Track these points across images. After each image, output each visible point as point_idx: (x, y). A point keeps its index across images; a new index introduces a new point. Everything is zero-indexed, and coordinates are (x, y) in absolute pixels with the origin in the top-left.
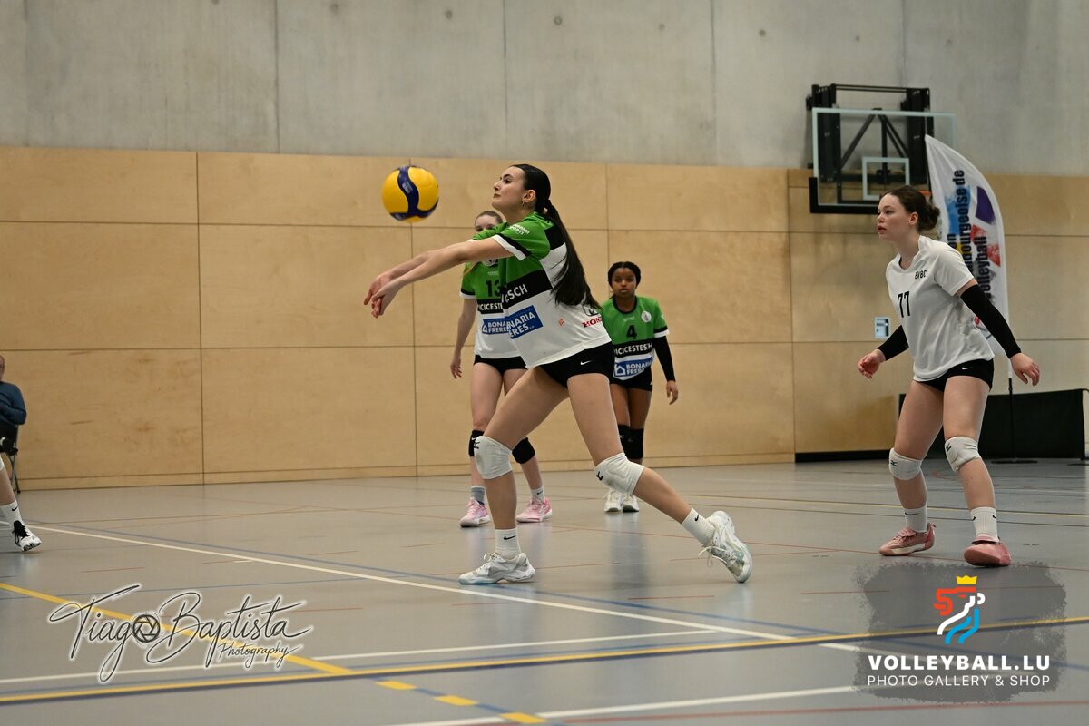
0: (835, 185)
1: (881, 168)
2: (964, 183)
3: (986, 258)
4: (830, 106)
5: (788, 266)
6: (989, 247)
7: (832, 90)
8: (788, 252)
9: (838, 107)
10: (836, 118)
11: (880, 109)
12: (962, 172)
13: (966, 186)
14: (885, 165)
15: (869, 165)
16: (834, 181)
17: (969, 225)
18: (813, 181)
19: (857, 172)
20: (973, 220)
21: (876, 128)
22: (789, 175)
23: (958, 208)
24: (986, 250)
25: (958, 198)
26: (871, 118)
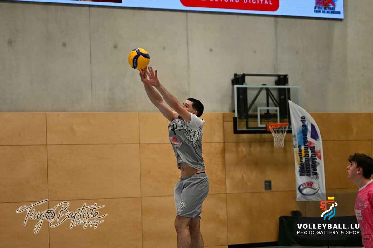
0: (245, 120)
1: (266, 112)
2: (305, 122)
3: (315, 156)
4: (242, 84)
5: (224, 158)
6: (316, 151)
7: (243, 76)
8: (223, 151)
9: (246, 85)
10: (246, 89)
11: (265, 85)
12: (304, 117)
13: (306, 123)
14: (268, 110)
15: (260, 111)
16: (245, 118)
17: (308, 141)
18: (235, 119)
19: (255, 113)
20: (309, 138)
21: (264, 93)
22: (224, 116)
23: (303, 133)
24: (315, 153)
25: (303, 129)
26: (261, 89)
